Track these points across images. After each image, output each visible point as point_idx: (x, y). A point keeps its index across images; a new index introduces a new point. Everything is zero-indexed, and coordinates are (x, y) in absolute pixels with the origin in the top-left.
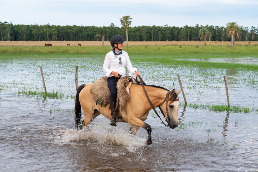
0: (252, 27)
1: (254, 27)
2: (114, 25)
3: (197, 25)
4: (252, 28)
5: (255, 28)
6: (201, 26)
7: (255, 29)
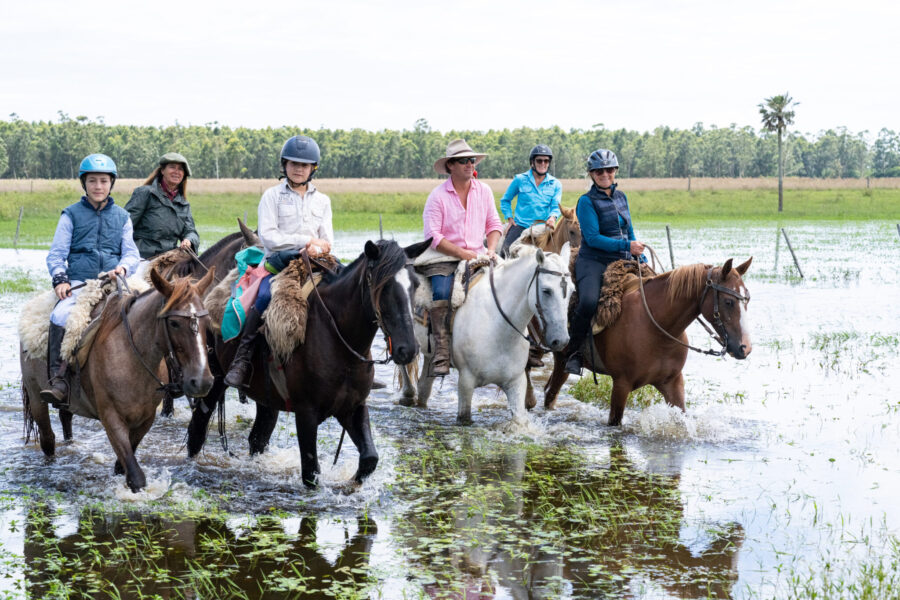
0: (883, 130)
1: (889, 130)
2: (426, 127)
3: (696, 126)
4: (883, 134)
5: (892, 133)
6: (711, 129)
7: (893, 137)
